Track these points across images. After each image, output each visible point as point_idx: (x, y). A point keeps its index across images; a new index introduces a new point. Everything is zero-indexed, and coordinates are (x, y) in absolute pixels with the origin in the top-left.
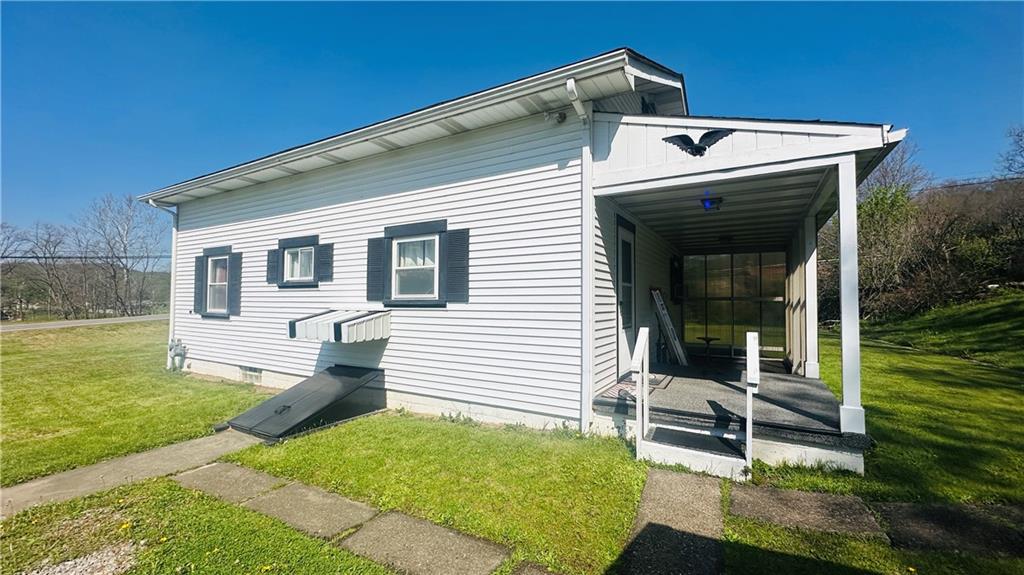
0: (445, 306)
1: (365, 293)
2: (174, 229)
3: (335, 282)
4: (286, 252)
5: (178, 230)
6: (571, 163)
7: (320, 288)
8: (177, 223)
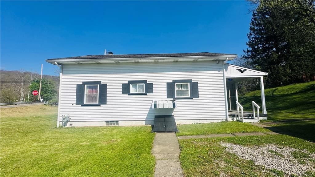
0: (192, 99)
1: (166, 96)
2: (61, 74)
3: (154, 93)
4: (131, 85)
5: (62, 74)
6: (221, 71)
7: (148, 95)
8: (62, 71)
